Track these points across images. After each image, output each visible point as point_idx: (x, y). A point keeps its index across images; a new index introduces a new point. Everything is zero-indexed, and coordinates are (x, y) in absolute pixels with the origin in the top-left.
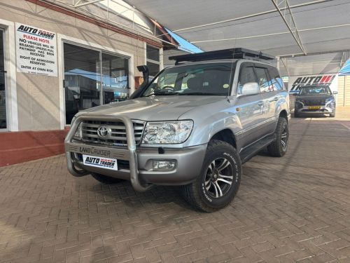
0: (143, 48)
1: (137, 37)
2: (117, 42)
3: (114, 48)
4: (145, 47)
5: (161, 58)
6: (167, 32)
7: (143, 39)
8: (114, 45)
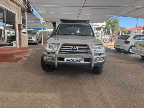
0: (20, 11)
1: (18, 5)
2: (11, 6)
3: (10, 9)
4: (21, 10)
5: (26, 16)
6: (30, 5)
7: (20, 6)
8: (11, 7)
